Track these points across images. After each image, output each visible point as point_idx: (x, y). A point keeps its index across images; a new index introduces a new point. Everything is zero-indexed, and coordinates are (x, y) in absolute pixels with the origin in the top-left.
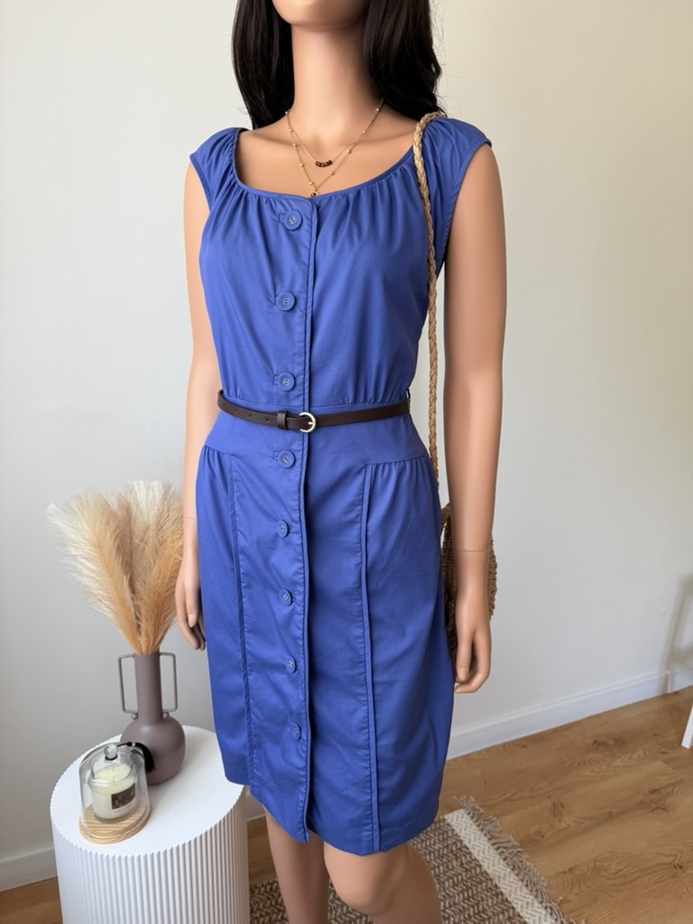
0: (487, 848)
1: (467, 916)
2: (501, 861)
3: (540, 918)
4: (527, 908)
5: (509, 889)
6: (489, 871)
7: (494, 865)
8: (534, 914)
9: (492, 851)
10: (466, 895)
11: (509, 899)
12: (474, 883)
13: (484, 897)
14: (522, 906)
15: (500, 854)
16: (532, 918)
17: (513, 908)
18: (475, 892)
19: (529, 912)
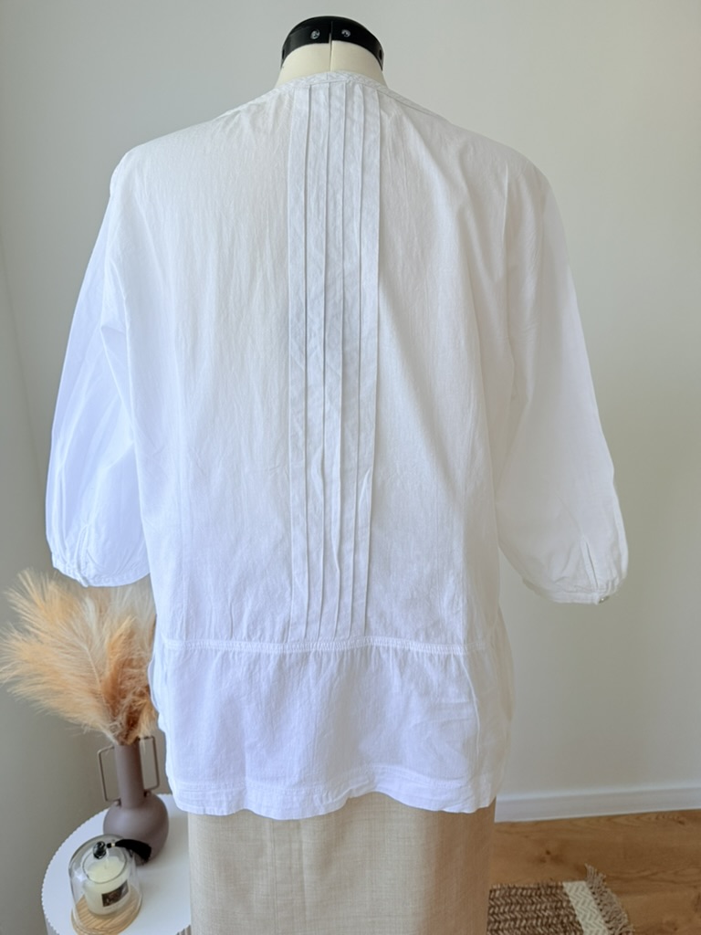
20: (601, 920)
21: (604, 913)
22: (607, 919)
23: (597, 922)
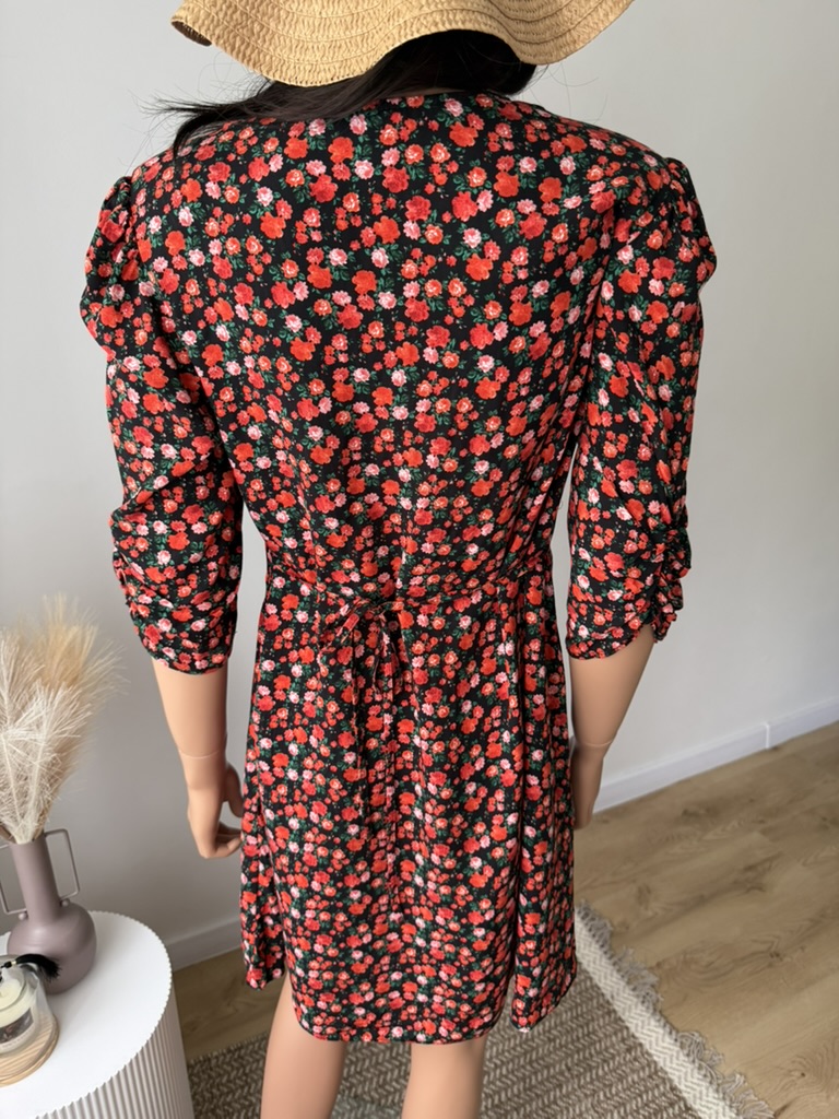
0: (598, 957)
1: (575, 1037)
2: (615, 974)
3: (657, 1039)
4: (642, 1028)
5: (623, 1006)
6: (601, 985)
7: (606, 978)
8: (649, 1033)
9: (604, 960)
10: (575, 1014)
11: (623, 1018)
12: (584, 999)
13: (595, 1016)
14: (637, 1025)
15: (614, 964)
16: (648, 1039)
17: (627, 1028)
18: (585, 1010)
19: (645, 1031)
20: (595, 947)
21: (597, 938)
22: (601, 943)
23: (592, 949)
